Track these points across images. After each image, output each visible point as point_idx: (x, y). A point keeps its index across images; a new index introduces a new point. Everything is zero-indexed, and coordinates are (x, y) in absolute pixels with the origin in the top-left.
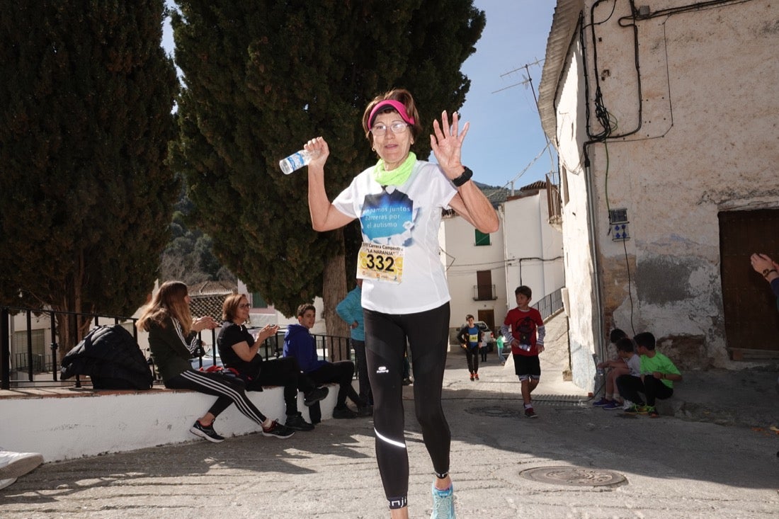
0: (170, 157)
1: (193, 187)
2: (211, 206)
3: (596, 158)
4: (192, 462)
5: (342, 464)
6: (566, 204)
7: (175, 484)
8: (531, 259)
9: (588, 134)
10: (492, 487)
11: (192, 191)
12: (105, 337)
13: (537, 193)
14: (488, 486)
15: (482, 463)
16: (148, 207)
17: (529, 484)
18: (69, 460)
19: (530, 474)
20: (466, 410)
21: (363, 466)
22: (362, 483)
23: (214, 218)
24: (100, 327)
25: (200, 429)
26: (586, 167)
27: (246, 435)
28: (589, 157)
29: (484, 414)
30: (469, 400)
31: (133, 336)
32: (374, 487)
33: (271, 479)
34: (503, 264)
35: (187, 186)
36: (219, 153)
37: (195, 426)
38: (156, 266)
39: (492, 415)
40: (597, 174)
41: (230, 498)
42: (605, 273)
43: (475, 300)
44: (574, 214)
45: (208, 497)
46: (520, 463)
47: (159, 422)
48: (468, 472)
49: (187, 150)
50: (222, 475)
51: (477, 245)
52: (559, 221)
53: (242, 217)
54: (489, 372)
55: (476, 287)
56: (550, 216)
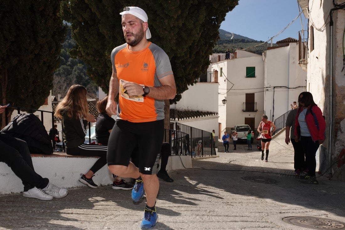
0: (62, 11)
1: (76, 31)
2: (86, 44)
3: (338, 19)
4: (78, 200)
5: (169, 207)
6: (311, 52)
7: (69, 213)
8: (281, 87)
9: (334, 4)
10: (266, 227)
11: (74, 34)
12: (24, 121)
13: (288, 45)
14: (264, 226)
15: (257, 211)
16: (46, 44)
17: (289, 226)
18: (3, 195)
19: (289, 220)
20: (242, 178)
21: (183, 209)
22: (184, 220)
23: (88, 52)
24: (21, 115)
25: (85, 180)
26: (330, 26)
27: (109, 185)
28: (333, 20)
29: (253, 181)
30: (243, 172)
31: (41, 121)
32: (191, 222)
33: (127, 213)
34: (263, 89)
35: (72, 30)
36: (92, 10)
37: (82, 178)
38: (51, 81)
39: (259, 182)
40: (338, 31)
41: (103, 224)
42: (338, 96)
43: (244, 111)
44: (317, 58)
45: (89, 222)
46: (281, 213)
47: (57, 175)
48: (248, 217)
49: (72, 7)
50: (96, 209)
51: (247, 77)
52: (305, 62)
53: (106, 51)
54: (251, 155)
55: (245, 103)
56: (300, 58)
